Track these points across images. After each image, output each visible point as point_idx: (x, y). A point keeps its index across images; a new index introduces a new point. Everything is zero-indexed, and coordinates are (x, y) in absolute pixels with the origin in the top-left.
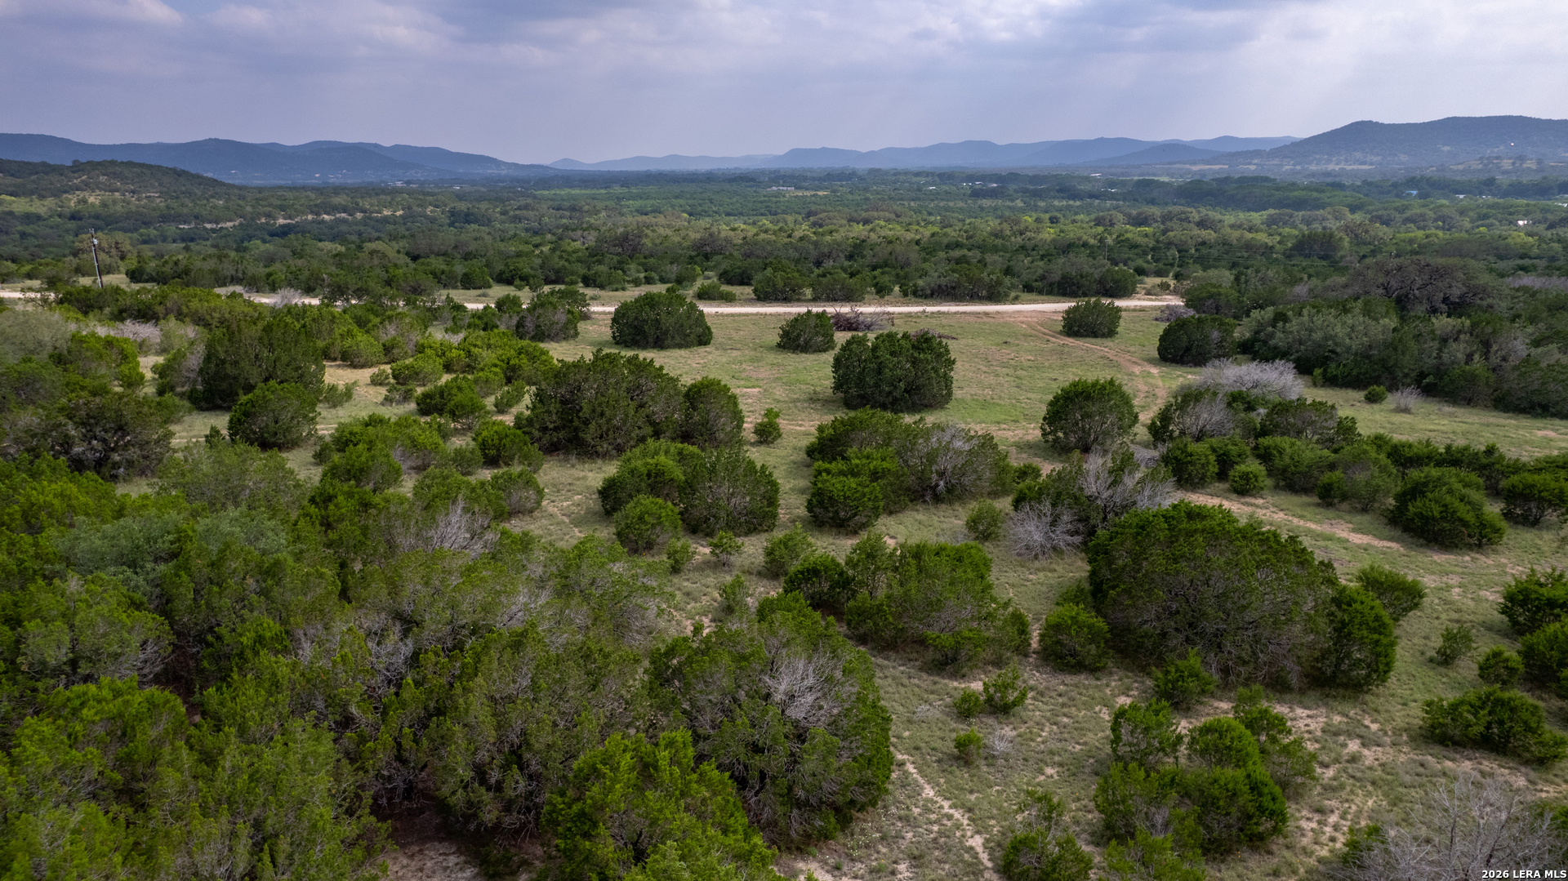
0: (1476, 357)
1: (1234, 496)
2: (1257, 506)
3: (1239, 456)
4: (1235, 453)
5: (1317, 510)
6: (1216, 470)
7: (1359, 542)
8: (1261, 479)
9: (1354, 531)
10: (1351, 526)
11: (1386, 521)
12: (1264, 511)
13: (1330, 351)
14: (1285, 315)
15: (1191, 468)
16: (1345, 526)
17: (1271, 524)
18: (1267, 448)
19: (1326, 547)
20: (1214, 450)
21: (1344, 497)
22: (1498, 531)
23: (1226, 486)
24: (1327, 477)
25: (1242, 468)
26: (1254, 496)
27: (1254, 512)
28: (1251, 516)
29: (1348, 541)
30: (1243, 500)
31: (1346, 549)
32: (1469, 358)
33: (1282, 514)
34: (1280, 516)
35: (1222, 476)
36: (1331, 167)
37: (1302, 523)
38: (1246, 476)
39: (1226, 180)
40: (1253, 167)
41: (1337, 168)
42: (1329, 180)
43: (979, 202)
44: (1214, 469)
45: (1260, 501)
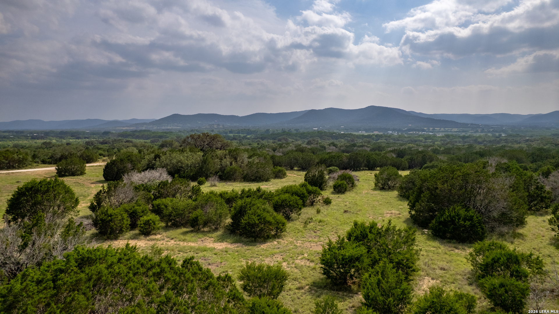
0: (233, 162)
1: (142, 237)
2: (157, 240)
3: (143, 212)
4: (140, 211)
5: (192, 235)
6: (129, 222)
7: (221, 248)
8: (157, 223)
9: (215, 242)
10: (212, 239)
11: (229, 232)
12: (162, 242)
13: (180, 167)
14: (159, 155)
15: (112, 224)
16: (210, 240)
17: (167, 250)
18: (158, 205)
19: (204, 256)
20: (126, 211)
21: (205, 224)
22: (283, 225)
23: (137, 231)
24: (193, 216)
25: (145, 218)
26: (155, 234)
27: (154, 245)
28: (153, 247)
29: (214, 249)
30: (148, 238)
31: (215, 254)
32: (231, 164)
33: (172, 242)
34: (172, 243)
35: (133, 226)
36: (169, 128)
37: (185, 244)
38: (147, 223)
39: (136, 131)
40: (144, 128)
41: (170, 128)
42: (169, 131)
43: (35, 141)
44: (127, 221)
45: (158, 236)
